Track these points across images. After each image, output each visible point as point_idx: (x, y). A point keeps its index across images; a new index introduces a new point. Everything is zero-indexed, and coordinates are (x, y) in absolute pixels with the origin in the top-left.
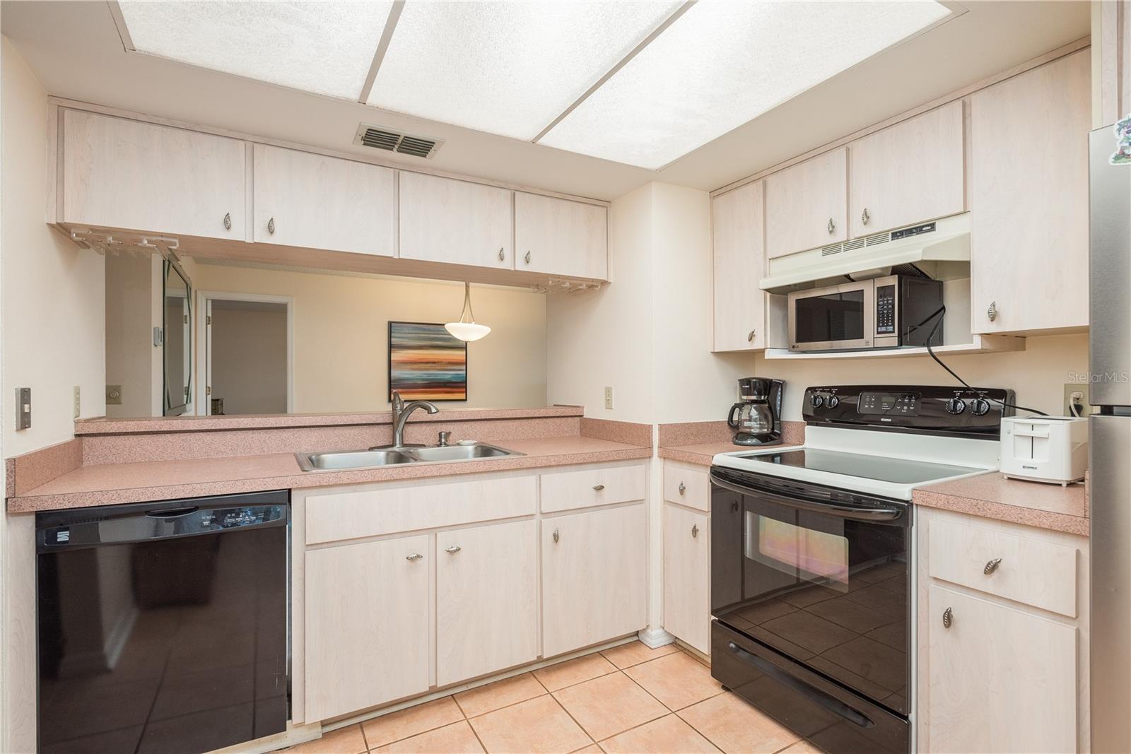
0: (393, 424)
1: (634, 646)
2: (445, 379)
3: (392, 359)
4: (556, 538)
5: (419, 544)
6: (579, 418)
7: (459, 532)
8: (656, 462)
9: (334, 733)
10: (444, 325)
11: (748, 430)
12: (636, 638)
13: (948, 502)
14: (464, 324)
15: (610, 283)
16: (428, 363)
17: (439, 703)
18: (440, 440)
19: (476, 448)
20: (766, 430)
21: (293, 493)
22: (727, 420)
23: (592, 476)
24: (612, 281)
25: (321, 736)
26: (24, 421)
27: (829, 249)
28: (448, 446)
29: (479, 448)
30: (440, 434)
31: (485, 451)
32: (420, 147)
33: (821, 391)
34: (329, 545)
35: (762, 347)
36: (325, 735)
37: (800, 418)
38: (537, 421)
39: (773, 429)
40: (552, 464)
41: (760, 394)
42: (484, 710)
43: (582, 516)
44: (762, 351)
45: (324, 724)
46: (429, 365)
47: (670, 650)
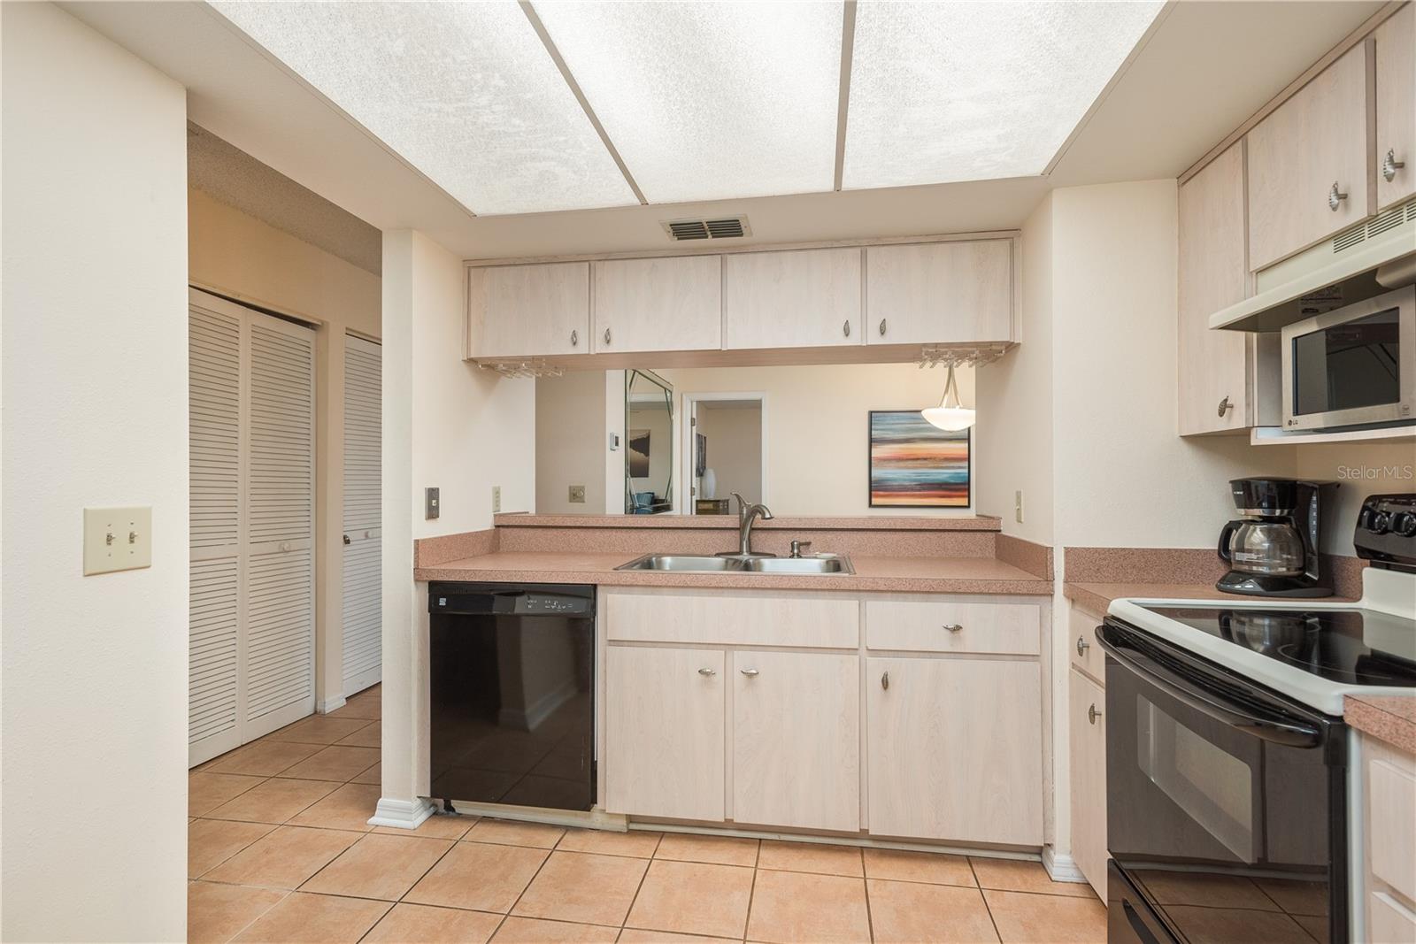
0: (741, 529)
1: (1028, 867)
2: (938, 480)
3: (873, 456)
4: (885, 683)
5: (713, 659)
6: (994, 534)
7: (759, 655)
8: (1060, 603)
9: (639, 833)
10: (920, 411)
11: (1246, 567)
12: (1036, 858)
13: (1397, 730)
14: (948, 410)
15: (1019, 344)
16: (918, 459)
17: (742, 842)
18: (792, 551)
19: (827, 562)
20: (1284, 569)
21: (599, 588)
22: (1217, 548)
23: (946, 611)
24: (1021, 342)
25: (626, 831)
26: (433, 513)
27: (1344, 237)
28: (801, 557)
29: (831, 563)
30: (792, 544)
31: (836, 566)
32: (729, 228)
33: (1391, 503)
34: (630, 644)
35: (1242, 425)
36: (631, 833)
37: (1353, 553)
38: (928, 534)
39: (1303, 569)
40: (881, 588)
41: (1272, 506)
42: (781, 866)
43: (929, 663)
44: (1245, 433)
45: (631, 819)
46: (919, 462)
47: (1078, 891)
